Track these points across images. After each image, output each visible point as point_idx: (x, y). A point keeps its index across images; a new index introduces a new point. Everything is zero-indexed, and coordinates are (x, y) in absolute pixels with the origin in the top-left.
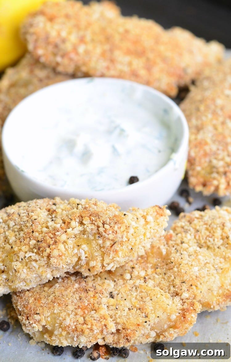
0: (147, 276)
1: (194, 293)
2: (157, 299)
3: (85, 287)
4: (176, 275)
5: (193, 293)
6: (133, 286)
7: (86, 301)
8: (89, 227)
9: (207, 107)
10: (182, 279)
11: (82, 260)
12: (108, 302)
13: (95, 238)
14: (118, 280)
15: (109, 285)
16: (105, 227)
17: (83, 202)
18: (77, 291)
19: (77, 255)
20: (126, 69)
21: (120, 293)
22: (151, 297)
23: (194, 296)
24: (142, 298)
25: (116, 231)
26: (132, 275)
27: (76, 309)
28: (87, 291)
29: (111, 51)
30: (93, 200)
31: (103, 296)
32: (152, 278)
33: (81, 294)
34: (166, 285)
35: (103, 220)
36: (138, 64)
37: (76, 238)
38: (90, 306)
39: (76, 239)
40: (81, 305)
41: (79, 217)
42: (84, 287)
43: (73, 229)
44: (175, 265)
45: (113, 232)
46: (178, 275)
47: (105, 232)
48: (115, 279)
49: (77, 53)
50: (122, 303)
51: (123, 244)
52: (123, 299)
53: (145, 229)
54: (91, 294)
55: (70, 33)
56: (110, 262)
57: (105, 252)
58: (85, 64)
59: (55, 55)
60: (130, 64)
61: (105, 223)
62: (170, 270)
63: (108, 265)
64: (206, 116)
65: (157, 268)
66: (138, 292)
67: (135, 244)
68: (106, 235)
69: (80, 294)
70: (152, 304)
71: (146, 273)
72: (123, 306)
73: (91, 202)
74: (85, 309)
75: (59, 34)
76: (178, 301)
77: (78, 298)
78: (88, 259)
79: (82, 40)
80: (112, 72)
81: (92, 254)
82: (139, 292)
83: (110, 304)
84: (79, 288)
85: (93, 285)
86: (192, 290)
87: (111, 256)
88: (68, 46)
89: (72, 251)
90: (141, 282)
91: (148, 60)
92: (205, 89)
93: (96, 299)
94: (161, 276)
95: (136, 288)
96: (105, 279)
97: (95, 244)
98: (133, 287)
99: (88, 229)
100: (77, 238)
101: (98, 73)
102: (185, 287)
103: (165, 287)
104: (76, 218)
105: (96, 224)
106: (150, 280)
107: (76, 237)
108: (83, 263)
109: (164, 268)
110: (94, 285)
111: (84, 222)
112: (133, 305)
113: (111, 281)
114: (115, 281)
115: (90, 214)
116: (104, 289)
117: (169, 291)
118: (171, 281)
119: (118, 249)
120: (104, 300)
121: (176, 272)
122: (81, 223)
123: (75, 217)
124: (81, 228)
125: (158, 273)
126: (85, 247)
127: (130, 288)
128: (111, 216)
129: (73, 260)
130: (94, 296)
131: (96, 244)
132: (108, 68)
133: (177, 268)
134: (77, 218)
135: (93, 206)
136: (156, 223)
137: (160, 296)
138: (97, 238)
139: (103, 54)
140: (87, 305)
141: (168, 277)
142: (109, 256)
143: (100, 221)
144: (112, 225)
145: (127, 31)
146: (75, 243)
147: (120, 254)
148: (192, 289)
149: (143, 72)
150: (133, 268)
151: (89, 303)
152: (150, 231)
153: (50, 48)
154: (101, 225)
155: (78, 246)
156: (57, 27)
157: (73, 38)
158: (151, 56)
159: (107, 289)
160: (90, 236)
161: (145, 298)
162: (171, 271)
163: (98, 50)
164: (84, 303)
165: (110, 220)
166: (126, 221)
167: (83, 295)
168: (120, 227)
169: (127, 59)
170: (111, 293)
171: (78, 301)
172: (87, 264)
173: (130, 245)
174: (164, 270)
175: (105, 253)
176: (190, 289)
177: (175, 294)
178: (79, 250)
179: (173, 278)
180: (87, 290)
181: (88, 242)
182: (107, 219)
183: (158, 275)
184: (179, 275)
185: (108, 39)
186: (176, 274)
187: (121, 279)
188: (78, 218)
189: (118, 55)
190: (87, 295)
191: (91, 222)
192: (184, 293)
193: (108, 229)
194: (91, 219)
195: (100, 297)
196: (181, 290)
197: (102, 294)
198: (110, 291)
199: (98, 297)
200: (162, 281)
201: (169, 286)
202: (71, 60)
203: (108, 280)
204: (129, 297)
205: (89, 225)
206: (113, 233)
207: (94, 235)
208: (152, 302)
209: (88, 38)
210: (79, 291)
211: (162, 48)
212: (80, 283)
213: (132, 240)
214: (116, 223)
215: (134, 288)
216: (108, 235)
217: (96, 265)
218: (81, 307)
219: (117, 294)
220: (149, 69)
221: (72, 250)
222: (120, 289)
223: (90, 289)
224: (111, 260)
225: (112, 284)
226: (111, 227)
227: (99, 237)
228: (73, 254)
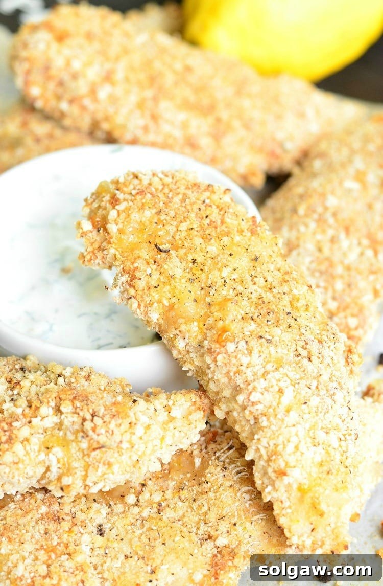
0: (163, 501)
1: (238, 538)
2: (173, 544)
3: (58, 512)
4: (211, 504)
5: (236, 538)
6: (138, 517)
7: (56, 538)
8: (70, 420)
9: (311, 210)
10: (220, 511)
11: (52, 472)
12: (93, 541)
13: (76, 437)
14: (116, 504)
15: (98, 512)
16: (94, 421)
17: (68, 372)
18: (42, 518)
19: (45, 463)
20: (178, 133)
21: (115, 528)
22: (165, 540)
23: (237, 542)
24: (149, 539)
25: (113, 431)
26: (140, 497)
27: (37, 550)
28: (58, 520)
29: (155, 99)
30: (87, 370)
31: (85, 531)
32: (171, 506)
33: (49, 525)
34: (193, 520)
35: (93, 410)
36: (200, 126)
37: (45, 434)
38: (60, 546)
39: (45, 437)
40: (47, 545)
41: (55, 398)
42: (56, 512)
43: (43, 418)
44: (213, 486)
45: (107, 431)
46: (214, 504)
47: (94, 430)
48: (112, 503)
49: (95, 100)
50: (116, 545)
51: (122, 453)
52: (119, 538)
53: (165, 430)
54: (66, 525)
55: (88, 64)
56: (98, 480)
57: (90, 463)
58: (107, 118)
59: (59, 98)
60: (185, 126)
61: (96, 414)
62: (202, 494)
63: (95, 484)
64: (306, 225)
65: (183, 489)
66: (145, 528)
67: (144, 453)
68: (95, 436)
69: (46, 524)
70: (165, 550)
71: (163, 496)
72: (117, 550)
73: (81, 373)
74: (52, 551)
75: (68, 64)
76: (209, 549)
77: (43, 532)
78: (61, 471)
79: (108, 78)
80: (151, 137)
81: (69, 465)
82: (147, 529)
83: (96, 545)
84: (47, 514)
85: (71, 510)
86: (235, 533)
87: (100, 470)
88: (82, 87)
89: (37, 456)
90: (152, 512)
91: (218, 120)
92: (314, 175)
93: (73, 535)
94: (187, 503)
95: (143, 521)
96: (95, 500)
97: (75, 449)
98: (137, 520)
99: (67, 423)
100: (47, 435)
101: (128, 136)
102: (224, 526)
103: (192, 523)
104: (50, 400)
105: (81, 414)
106: (167, 509)
107: (46, 432)
108: (52, 476)
109: (194, 490)
110: (73, 510)
111: (62, 408)
112: (134, 550)
113: (104, 505)
114: (110, 506)
115: (74, 395)
116: (90, 518)
117: (197, 531)
118: (203, 513)
119: (112, 460)
120: (86, 539)
121: (212, 499)
122: (58, 410)
123: (49, 398)
124: (56, 419)
125: (183, 497)
126: (58, 451)
127: (133, 521)
128: (107, 403)
129: (37, 471)
130: (70, 529)
131: (77, 449)
132: (146, 129)
133: (215, 492)
134: (52, 400)
135: (83, 381)
136: (186, 422)
137: (179, 538)
138: (80, 439)
139: (141, 105)
140: (57, 545)
141: (199, 506)
142: (97, 471)
143: (88, 411)
144: (107, 419)
145: (188, 69)
146: (44, 443)
147: (116, 468)
148: (235, 530)
149: (205, 142)
150: (143, 485)
151: (59, 541)
152: (174, 434)
153: (52, 86)
154: (89, 417)
155: (48, 448)
156: (66, 51)
157: (93, 73)
158: (224, 115)
159: (95, 519)
160: (69, 434)
161: (155, 540)
162: (205, 496)
163: (133, 98)
164: (51, 540)
165: (105, 410)
166: (131, 414)
167: (52, 526)
168: (120, 425)
169: (182, 116)
170: (100, 526)
171: (42, 537)
172: (59, 479)
173: (136, 454)
174: (193, 495)
175: (90, 465)
176: (232, 530)
177: (206, 537)
178: (48, 455)
179: (205, 508)
180: (60, 518)
181: (65, 444)
182: (100, 407)
183: (183, 502)
184: (216, 506)
185: (153, 79)
186: (211, 502)
187: (120, 503)
188: (54, 401)
189: (166, 108)
190: (59, 528)
191: (74, 410)
192: (221, 536)
193: (98, 426)
194: (75, 405)
195: (80, 533)
196: (217, 530)
197: (83, 528)
198: (98, 523)
199: (76, 533)
200: (187, 511)
201: (199, 522)
202: (84, 108)
203: (98, 504)
204: (129, 536)
205: (69, 415)
206: (107, 433)
207: (76, 433)
208: (165, 549)
209: (119, 75)
210: (46, 520)
211: (246, 103)
212: (50, 504)
213: (140, 447)
214: (114, 416)
215: (139, 522)
216: (98, 435)
217: (73, 483)
218: (45, 547)
219: (110, 528)
220: (217, 137)
221: (37, 454)
222: (116, 521)
223: (64, 517)
224: (101, 477)
225: (105, 510)
226: (104, 422)
227: (83, 437)
228: (37, 461)
